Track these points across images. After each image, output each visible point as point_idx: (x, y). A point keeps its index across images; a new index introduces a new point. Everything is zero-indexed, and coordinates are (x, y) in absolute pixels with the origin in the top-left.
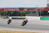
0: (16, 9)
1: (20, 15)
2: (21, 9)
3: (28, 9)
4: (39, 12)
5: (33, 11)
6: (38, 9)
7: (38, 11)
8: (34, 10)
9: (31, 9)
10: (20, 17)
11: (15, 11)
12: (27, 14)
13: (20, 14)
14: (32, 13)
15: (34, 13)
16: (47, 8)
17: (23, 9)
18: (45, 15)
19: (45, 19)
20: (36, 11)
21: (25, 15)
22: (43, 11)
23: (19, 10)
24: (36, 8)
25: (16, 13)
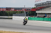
0: (3, 9)
4: (27, 12)
5: (20, 11)
6: (25, 9)
7: (25, 11)
8: (22, 10)
10: (7, 17)
11: (1, 11)
13: (7, 13)
14: (19, 13)
15: (22, 13)
16: (35, 8)
17: (10, 8)
18: (32, 15)
19: (33, 19)
20: (24, 11)
21: (12, 15)
22: (30, 11)
23: (6, 10)
24: (23, 8)
25: (3, 13)
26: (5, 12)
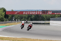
0: (39, 12)
1: (43, 19)
2: (44, 12)
3: (54, 12)
5: (59, 14)
9: (57, 12)
10: (44, 22)
12: (52, 17)
13: (44, 17)
14: (58, 17)
17: (47, 11)
23: (42, 13)
25: (38, 17)
26: (41, 15)
